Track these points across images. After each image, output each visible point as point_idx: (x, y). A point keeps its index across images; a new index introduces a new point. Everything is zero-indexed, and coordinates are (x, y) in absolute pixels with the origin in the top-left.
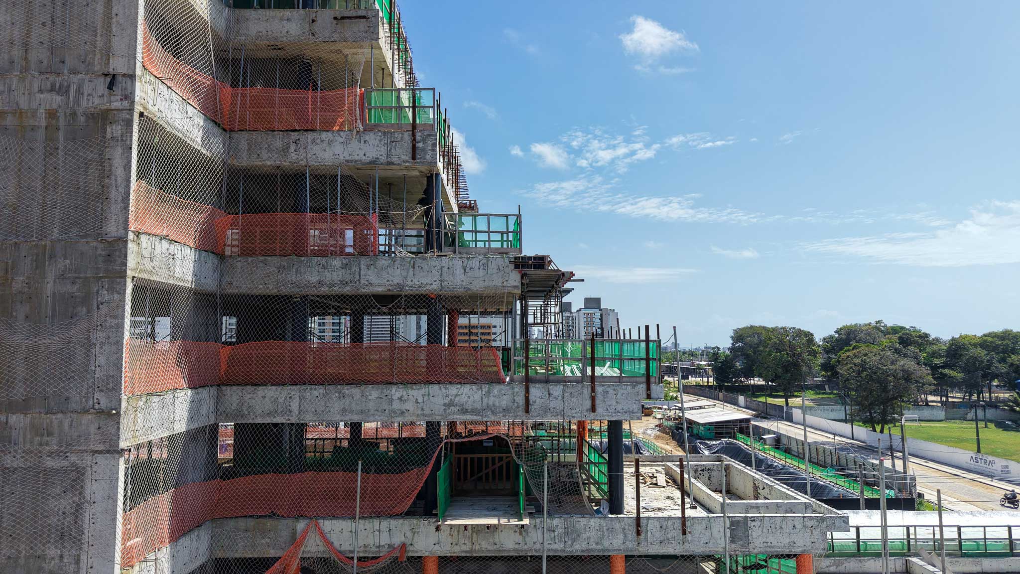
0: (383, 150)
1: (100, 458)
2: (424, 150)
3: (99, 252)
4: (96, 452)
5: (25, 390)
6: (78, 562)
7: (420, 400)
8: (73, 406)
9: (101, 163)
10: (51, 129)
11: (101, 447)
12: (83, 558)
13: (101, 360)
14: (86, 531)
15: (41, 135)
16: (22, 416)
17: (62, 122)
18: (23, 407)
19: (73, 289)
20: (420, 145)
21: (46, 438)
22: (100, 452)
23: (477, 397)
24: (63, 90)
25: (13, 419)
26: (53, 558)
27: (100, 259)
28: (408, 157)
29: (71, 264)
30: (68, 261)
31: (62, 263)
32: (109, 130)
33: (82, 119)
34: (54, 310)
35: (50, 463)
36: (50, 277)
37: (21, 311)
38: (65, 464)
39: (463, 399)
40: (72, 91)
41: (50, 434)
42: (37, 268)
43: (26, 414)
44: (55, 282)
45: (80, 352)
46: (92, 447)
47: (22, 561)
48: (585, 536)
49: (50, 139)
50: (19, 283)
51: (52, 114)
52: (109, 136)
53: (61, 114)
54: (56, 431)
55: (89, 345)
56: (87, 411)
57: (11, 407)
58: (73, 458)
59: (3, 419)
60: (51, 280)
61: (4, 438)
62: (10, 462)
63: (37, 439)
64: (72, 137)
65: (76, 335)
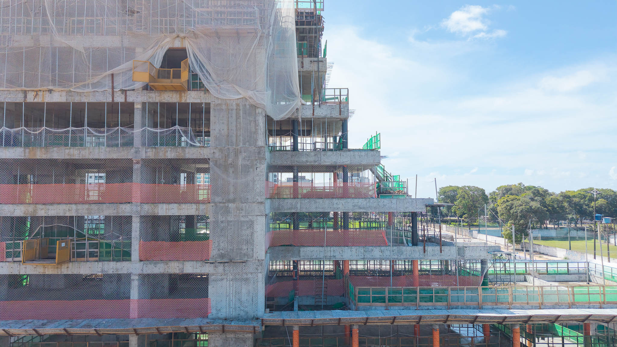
0: (329, 112)
1: (258, 217)
2: (344, 111)
3: (256, 151)
4: (258, 215)
5: (234, 196)
6: (253, 251)
7: (344, 204)
8: (249, 201)
9: (255, 121)
10: (238, 110)
12: (255, 249)
13: (258, 186)
14: (255, 241)
15: (234, 112)
16: (233, 204)
17: (241, 108)
18: (233, 201)
19: (248, 163)
20: (342, 110)
21: (241, 211)
22: (259, 215)
23: (365, 203)
25: (230, 205)
26: (245, 250)
27: (256, 153)
28: (338, 114)
29: (247, 155)
30: (246, 154)
31: (244, 154)
32: (257, 110)
33: (248, 106)
34: (242, 170)
35: (242, 219)
36: (240, 159)
37: (231, 170)
38: (247, 219)
42: (236, 156)
43: (234, 204)
44: (242, 161)
45: (251, 184)
47: (235, 251)
48: (405, 253)
49: (238, 114)
50: (230, 161)
51: (238, 105)
52: (257, 112)
53: (241, 105)
54: (244, 209)
55: (254, 181)
56: (254, 203)
57: (229, 201)
58: (250, 217)
59: (227, 205)
60: (241, 161)
61: (227, 211)
62: (229, 219)
63: (238, 212)
64: (245, 113)
65: (250, 178)
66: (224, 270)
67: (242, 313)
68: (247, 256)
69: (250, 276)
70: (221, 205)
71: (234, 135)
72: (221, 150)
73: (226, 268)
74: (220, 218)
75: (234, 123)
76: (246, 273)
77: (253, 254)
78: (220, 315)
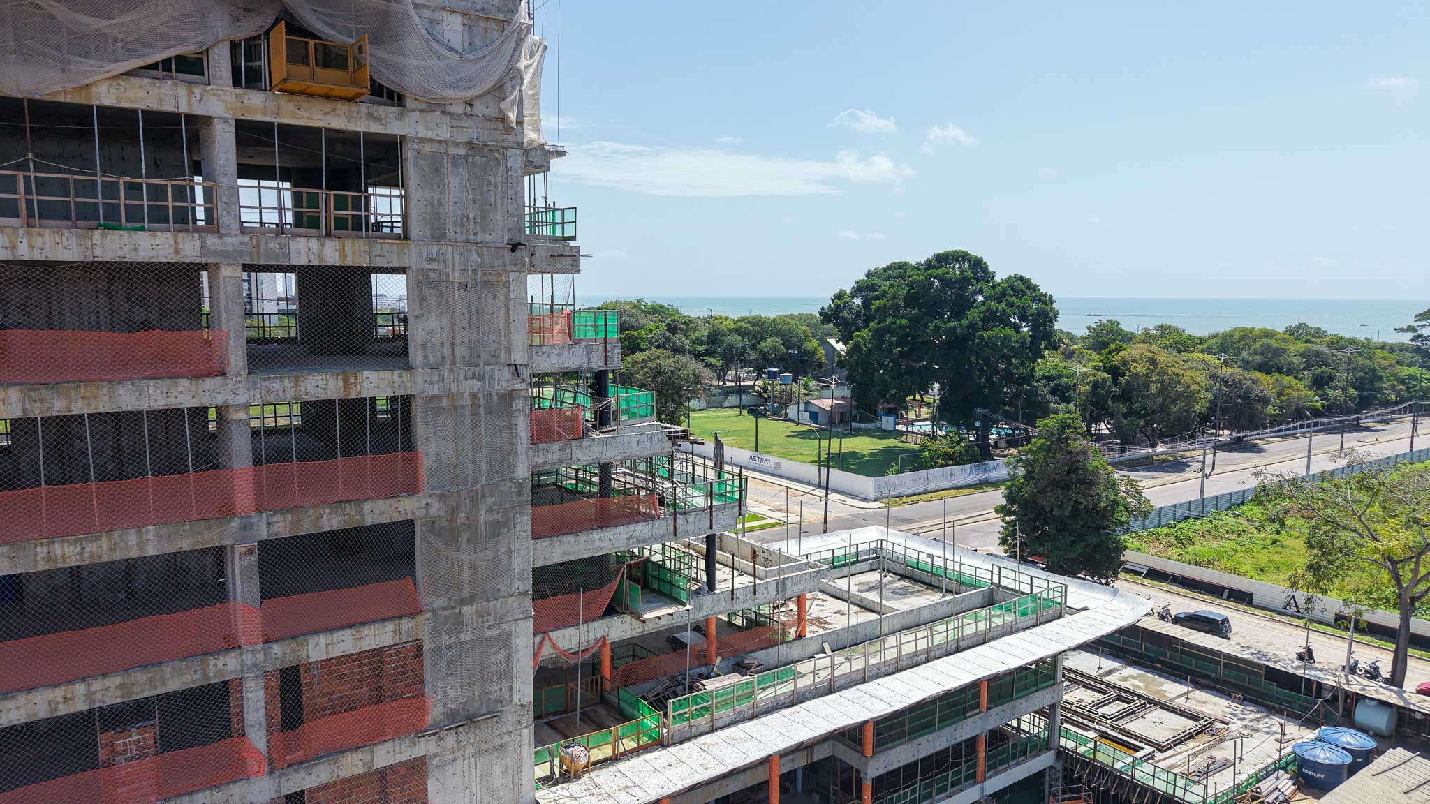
0: (586, 359)
1: (520, 623)
3: (514, 490)
4: (520, 620)
5: (471, 589)
6: (511, 690)
8: (502, 594)
9: (510, 428)
10: (475, 406)
11: (522, 616)
12: (514, 686)
13: (518, 560)
14: (515, 670)
15: (468, 411)
16: (470, 607)
17: (482, 401)
18: (471, 600)
19: (498, 517)
20: (609, 354)
21: (486, 618)
24: (481, 378)
25: (465, 609)
26: (496, 691)
27: (515, 495)
28: (602, 364)
29: (496, 500)
30: (493, 499)
31: (490, 501)
33: (496, 398)
34: (486, 533)
35: (489, 633)
36: (483, 509)
37: (464, 537)
38: (500, 631)
39: (638, 533)
40: (487, 377)
41: (489, 615)
42: (473, 506)
43: (472, 605)
44: (486, 514)
45: (505, 558)
46: (516, 617)
47: (477, 698)
49: (475, 414)
50: (462, 518)
51: (474, 396)
52: (514, 409)
53: (481, 395)
54: (492, 611)
55: (510, 552)
56: (512, 596)
57: (462, 602)
58: (504, 626)
59: (457, 610)
60: (483, 513)
61: (459, 623)
62: (464, 637)
63: (480, 619)
64: (489, 412)
65: (502, 547)
66: (458, 742)
68: (501, 702)
69: (507, 738)
70: (446, 612)
71: (468, 463)
72: (443, 498)
73: (462, 737)
74: (445, 640)
75: (468, 436)
76: (500, 736)
77: (511, 696)
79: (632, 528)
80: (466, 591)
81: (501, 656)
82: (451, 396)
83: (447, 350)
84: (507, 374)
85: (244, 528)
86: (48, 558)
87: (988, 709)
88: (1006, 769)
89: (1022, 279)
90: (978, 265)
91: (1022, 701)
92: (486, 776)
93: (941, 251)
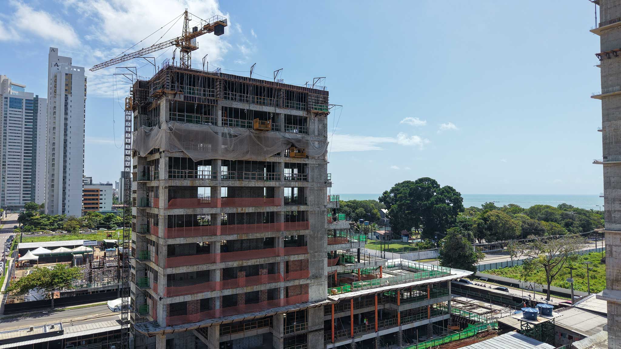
10: (318, 213)
13: (325, 245)
18: (317, 252)
24: (319, 208)
25: (316, 254)
26: (321, 272)
27: (324, 231)
35: (320, 259)
36: (319, 234)
37: (316, 239)
38: (322, 259)
41: (320, 255)
46: (324, 257)
47: (317, 273)
49: (318, 215)
50: (316, 235)
51: (318, 211)
55: (324, 243)
56: (324, 252)
57: (315, 252)
61: (315, 256)
62: (315, 260)
63: (318, 256)
64: (321, 214)
65: (322, 242)
67: (320, 298)
68: (322, 276)
69: (323, 283)
70: (313, 254)
71: (317, 224)
72: (313, 231)
73: (315, 281)
74: (313, 260)
75: (317, 219)
76: (321, 282)
78: (313, 300)
79: (342, 245)
80: (316, 250)
81: (322, 265)
82: (314, 211)
83: (314, 202)
84: (323, 207)
85: (282, 233)
86: (256, 236)
87: (430, 299)
88: (436, 317)
89: (449, 187)
90: (434, 182)
91: (440, 298)
92: (319, 290)
93: (421, 178)
